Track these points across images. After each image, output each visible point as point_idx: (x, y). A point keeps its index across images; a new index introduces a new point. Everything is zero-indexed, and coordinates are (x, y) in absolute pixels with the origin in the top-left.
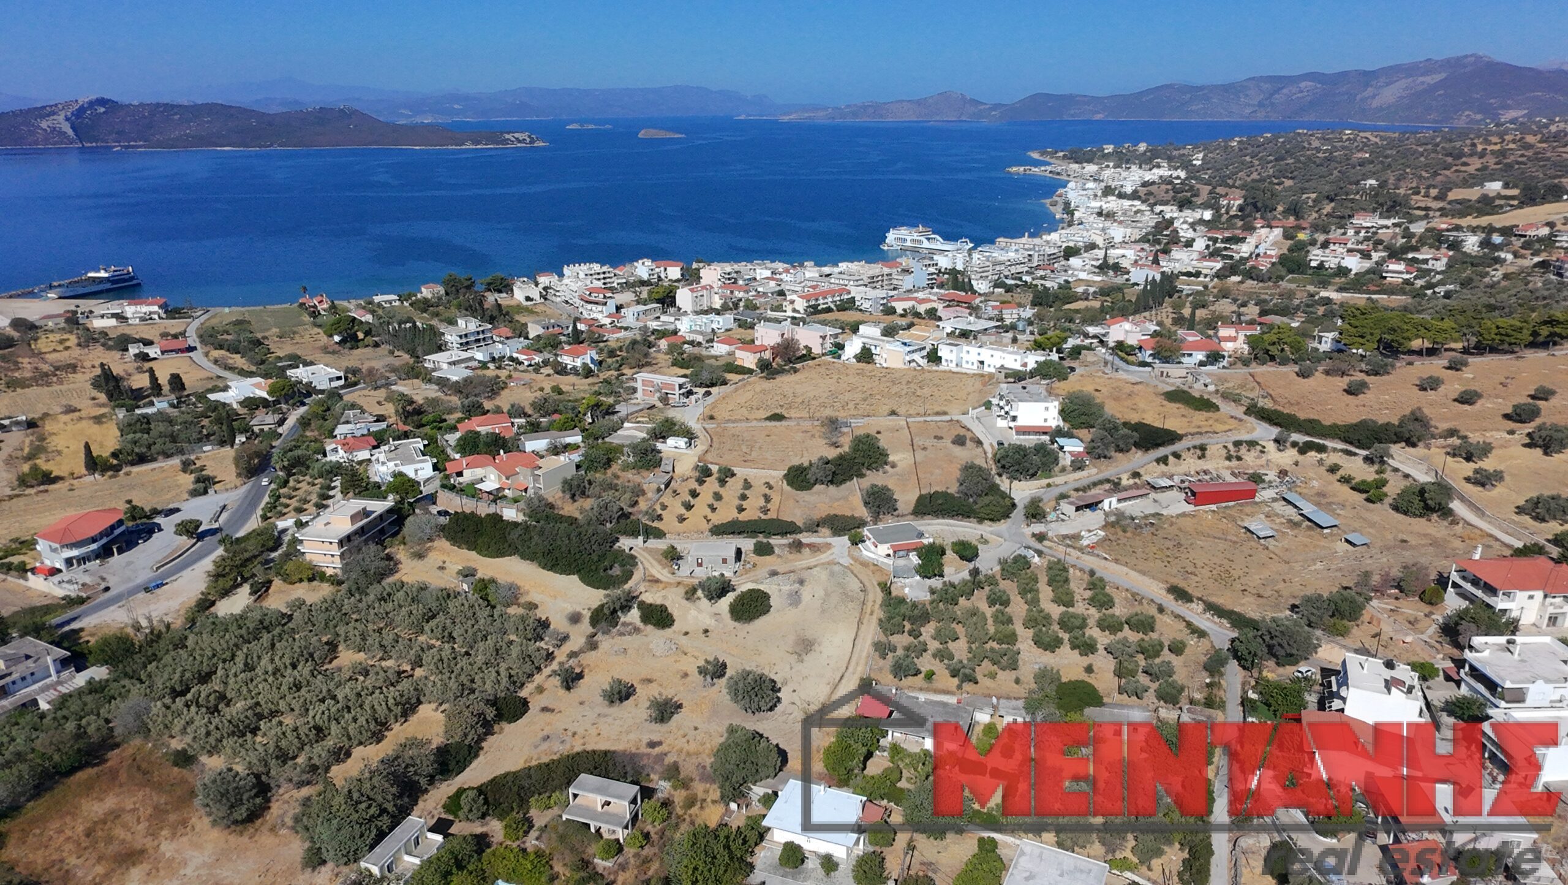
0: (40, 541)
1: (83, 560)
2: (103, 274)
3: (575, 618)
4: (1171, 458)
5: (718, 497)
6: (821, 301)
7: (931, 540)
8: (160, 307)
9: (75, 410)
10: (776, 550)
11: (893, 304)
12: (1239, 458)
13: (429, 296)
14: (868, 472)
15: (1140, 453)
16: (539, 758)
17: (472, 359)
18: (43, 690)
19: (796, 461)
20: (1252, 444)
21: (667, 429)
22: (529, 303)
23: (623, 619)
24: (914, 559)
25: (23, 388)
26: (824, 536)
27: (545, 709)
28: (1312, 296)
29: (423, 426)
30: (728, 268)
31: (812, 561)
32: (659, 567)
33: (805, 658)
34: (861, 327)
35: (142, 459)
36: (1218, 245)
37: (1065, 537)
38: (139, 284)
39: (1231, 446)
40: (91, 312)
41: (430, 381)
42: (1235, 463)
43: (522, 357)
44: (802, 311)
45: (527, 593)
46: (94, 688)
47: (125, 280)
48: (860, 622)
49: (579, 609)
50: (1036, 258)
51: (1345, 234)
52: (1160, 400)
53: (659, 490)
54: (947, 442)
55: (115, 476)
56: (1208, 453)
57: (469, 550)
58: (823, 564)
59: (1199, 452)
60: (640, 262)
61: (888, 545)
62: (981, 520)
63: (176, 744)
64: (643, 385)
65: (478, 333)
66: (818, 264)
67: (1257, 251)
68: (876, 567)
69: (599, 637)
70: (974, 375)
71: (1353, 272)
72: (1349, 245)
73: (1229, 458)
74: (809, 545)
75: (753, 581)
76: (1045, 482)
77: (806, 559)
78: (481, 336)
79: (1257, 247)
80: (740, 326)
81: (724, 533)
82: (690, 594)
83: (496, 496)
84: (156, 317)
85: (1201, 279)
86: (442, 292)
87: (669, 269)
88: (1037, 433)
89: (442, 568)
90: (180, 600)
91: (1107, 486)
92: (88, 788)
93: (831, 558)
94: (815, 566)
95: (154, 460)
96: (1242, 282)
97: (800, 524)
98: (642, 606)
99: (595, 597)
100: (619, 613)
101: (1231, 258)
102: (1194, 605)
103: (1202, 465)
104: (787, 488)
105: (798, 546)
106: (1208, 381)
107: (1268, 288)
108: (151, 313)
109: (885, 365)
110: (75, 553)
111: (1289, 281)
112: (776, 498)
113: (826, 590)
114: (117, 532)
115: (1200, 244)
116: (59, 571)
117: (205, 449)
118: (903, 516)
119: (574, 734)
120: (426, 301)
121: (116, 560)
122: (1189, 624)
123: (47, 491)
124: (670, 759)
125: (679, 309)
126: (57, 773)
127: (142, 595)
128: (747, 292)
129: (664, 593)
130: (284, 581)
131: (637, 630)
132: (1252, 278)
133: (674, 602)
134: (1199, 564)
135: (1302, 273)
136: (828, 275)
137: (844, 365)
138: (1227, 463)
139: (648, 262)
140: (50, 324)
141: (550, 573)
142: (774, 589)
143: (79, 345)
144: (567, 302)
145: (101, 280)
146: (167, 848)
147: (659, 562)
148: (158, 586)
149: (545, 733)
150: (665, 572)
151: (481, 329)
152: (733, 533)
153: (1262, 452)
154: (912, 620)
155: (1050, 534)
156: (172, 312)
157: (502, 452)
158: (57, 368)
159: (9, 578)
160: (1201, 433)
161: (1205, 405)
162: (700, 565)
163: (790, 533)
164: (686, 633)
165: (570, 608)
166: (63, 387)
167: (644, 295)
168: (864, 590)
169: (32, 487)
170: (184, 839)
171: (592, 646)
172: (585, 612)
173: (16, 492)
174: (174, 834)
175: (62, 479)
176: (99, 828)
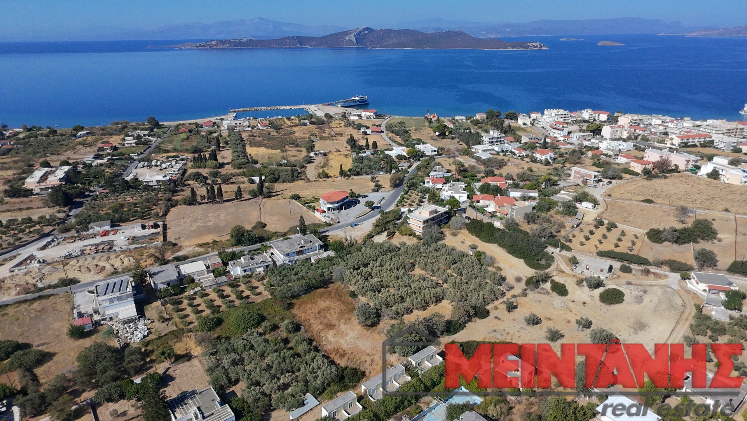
0: (321, 199)
1: (333, 209)
2: (357, 98)
3: (519, 280)
5: (605, 237)
6: (691, 140)
7: (737, 288)
8: (374, 114)
9: (339, 151)
10: (633, 272)
11: (741, 147)
13: (479, 119)
14: (701, 241)
16: (489, 339)
17: (493, 150)
18: (314, 255)
19: (655, 227)
21: (583, 197)
22: (525, 126)
23: (542, 286)
24: (723, 296)
25: (325, 140)
26: (664, 270)
27: (496, 318)
29: (466, 177)
30: (636, 117)
31: (654, 282)
32: (565, 265)
33: (639, 332)
34: (715, 158)
35: (358, 174)
38: (368, 104)
40: (351, 113)
41: (473, 157)
43: (516, 152)
44: (677, 145)
45: (498, 262)
46: (329, 259)
47: (364, 102)
48: (678, 323)
49: (521, 276)
53: (573, 227)
55: (348, 179)
57: (476, 237)
58: (661, 285)
60: (586, 110)
61: (706, 285)
63: (352, 288)
64: (575, 173)
65: (498, 138)
66: (693, 119)
68: (695, 295)
69: (528, 291)
74: (653, 273)
75: (616, 285)
77: (650, 280)
78: (499, 140)
80: (636, 149)
81: (604, 256)
82: (580, 282)
83: (493, 215)
84: (372, 117)
86: (485, 117)
87: (601, 115)
89: (463, 242)
90: (362, 233)
92: (321, 295)
93: (667, 283)
94: (655, 285)
95: (362, 175)
97: (651, 260)
98: (553, 282)
99: (530, 272)
100: (541, 283)
104: (647, 240)
105: (647, 272)
108: (370, 116)
109: (727, 182)
110: (331, 206)
112: (639, 244)
113: (659, 300)
114: (346, 201)
116: (325, 212)
117: (380, 173)
118: (720, 270)
119: (508, 333)
120: (477, 121)
121: (343, 211)
123: (326, 181)
125: (602, 136)
126: (313, 287)
127: (350, 227)
128: (644, 131)
129: (565, 278)
130: (400, 233)
131: (548, 293)
133: (570, 284)
136: (699, 126)
137: (698, 178)
139: (590, 111)
140: (337, 116)
141: (511, 256)
142: (628, 291)
143: (345, 126)
144: (543, 127)
145: (356, 101)
146: (343, 327)
147: (566, 263)
148: (355, 225)
149: (495, 328)
150: (568, 268)
151: (500, 136)
152: (610, 257)
154: (713, 330)
156: (378, 116)
157: (499, 195)
158: (336, 134)
159: (310, 211)
162: (588, 269)
163: (644, 264)
164: (573, 301)
165: (517, 274)
166: (337, 142)
167: (584, 128)
168: (684, 305)
169: (322, 178)
170: (349, 325)
171: (524, 295)
172: (524, 278)
173: (316, 179)
174: (345, 322)
175: (331, 177)
176: (322, 311)
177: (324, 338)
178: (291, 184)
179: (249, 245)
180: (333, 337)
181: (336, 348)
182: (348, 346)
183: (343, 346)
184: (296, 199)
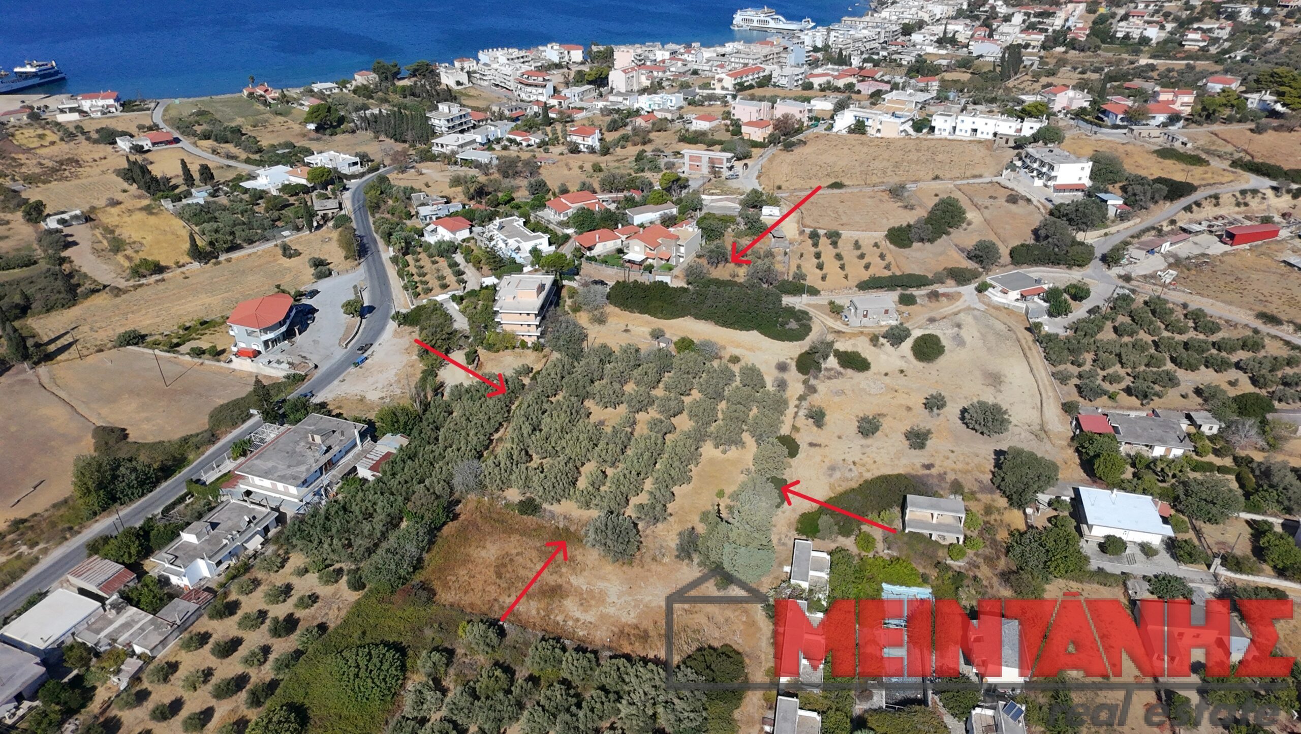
1: (275, 341)
2: (28, 69)
3: (782, 367)
4: (1194, 207)
5: (839, 257)
6: (744, 79)
7: (1046, 286)
8: (115, 100)
9: (119, 203)
10: (918, 300)
12: (1246, 205)
13: (365, 83)
15: (1168, 204)
17: (474, 141)
18: (358, 457)
20: (1255, 192)
21: (756, 199)
22: (464, 87)
23: (823, 366)
24: (1041, 302)
25: (44, 182)
26: (949, 287)
27: (811, 445)
28: (1132, 63)
29: (502, 205)
30: (639, 49)
31: (954, 308)
32: (832, 320)
35: (234, 248)
36: (1033, 20)
37: (1145, 277)
38: (64, 79)
39: (1238, 195)
40: (46, 107)
41: (456, 163)
42: (1243, 208)
43: (519, 139)
44: (731, 89)
45: (721, 347)
47: (51, 75)
48: (1026, 357)
49: (782, 359)
50: (883, 35)
51: (1136, 7)
52: (1154, 157)
53: (786, 254)
54: (1002, 201)
55: (219, 263)
56: (1221, 201)
57: (641, 312)
58: (964, 310)
59: (1214, 201)
60: (549, 46)
61: (1018, 291)
62: (1070, 267)
63: (514, 495)
64: (690, 160)
65: (461, 117)
66: (705, 45)
67: (1067, 24)
68: (1006, 309)
69: (812, 382)
70: (971, 142)
71: (1154, 42)
72: (1146, 18)
73: (1238, 204)
74: (944, 295)
75: (919, 328)
76: (1103, 231)
77: (945, 308)
78: (463, 120)
79: (1067, 20)
80: (689, 104)
81: (869, 288)
82: (874, 340)
83: (645, 266)
84: (113, 110)
85: (1029, 50)
86: (377, 78)
87: (572, 52)
88: (1071, 190)
89: (626, 331)
90: (393, 372)
91: (1153, 233)
92: (463, 535)
93: (967, 304)
94: (959, 312)
95: (243, 246)
96: (1066, 52)
97: (930, 276)
98: (837, 353)
99: (791, 350)
100: (820, 360)
101: (1046, 30)
102: (1285, 327)
103: (1218, 211)
104: (892, 247)
105: (935, 295)
106: (1185, 140)
107: (1090, 57)
108: (108, 106)
109: (879, 135)
110: (271, 335)
111: (1106, 50)
112: (889, 256)
113: (979, 332)
114: (292, 314)
115: (1018, 19)
116: (259, 352)
119: (854, 463)
120: (365, 87)
121: (298, 338)
122: (1287, 343)
123: (163, 280)
124: (951, 477)
125: (621, 89)
126: (435, 528)
127: (352, 369)
128: (665, 72)
129: (852, 341)
130: (488, 349)
131: (840, 373)
132: (1074, 49)
133: (864, 349)
134: (1267, 294)
135: (1112, 43)
136: (723, 55)
137: (835, 135)
138: (1237, 209)
139: (556, 46)
140: (12, 120)
141: (731, 330)
142: (940, 331)
143: (62, 139)
144: (497, 85)
145: (26, 76)
146: (578, 581)
147: (830, 316)
148: (363, 361)
149: (828, 463)
150: (839, 323)
151: (463, 113)
152: (875, 288)
153: (1264, 198)
154: (1072, 352)
155: (1133, 275)
156: (127, 106)
157: (618, 225)
158: (61, 163)
159: (207, 362)
160: (1210, 185)
161: (1196, 160)
162: (865, 316)
163: (925, 285)
164: (886, 374)
165: (770, 359)
166: (84, 181)
168: (1011, 330)
169: (145, 276)
170: (585, 573)
171: (813, 390)
172: (789, 361)
173: (131, 283)
174: (574, 569)
175: (167, 268)
176: (503, 570)
177: (570, 623)
178: (75, 312)
179: (143, 495)
180: (586, 611)
181: (616, 630)
182: (632, 615)
183: (624, 620)
184: (136, 344)
